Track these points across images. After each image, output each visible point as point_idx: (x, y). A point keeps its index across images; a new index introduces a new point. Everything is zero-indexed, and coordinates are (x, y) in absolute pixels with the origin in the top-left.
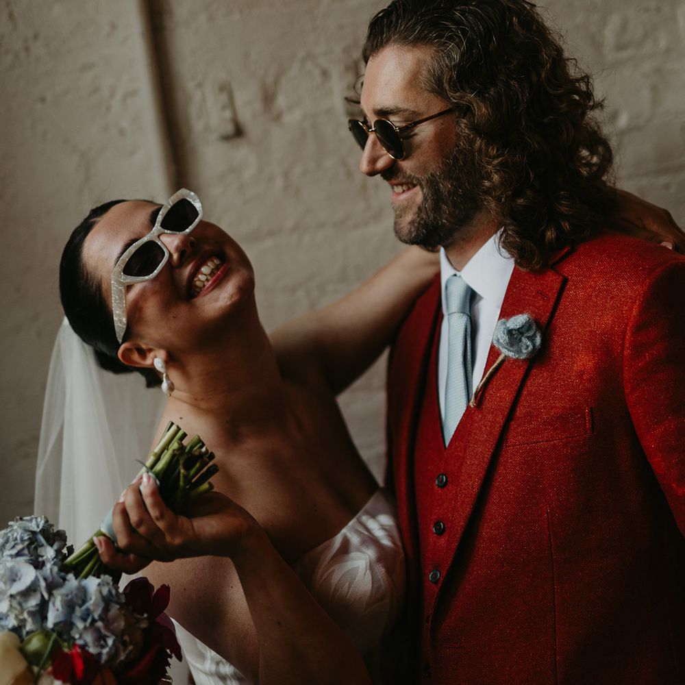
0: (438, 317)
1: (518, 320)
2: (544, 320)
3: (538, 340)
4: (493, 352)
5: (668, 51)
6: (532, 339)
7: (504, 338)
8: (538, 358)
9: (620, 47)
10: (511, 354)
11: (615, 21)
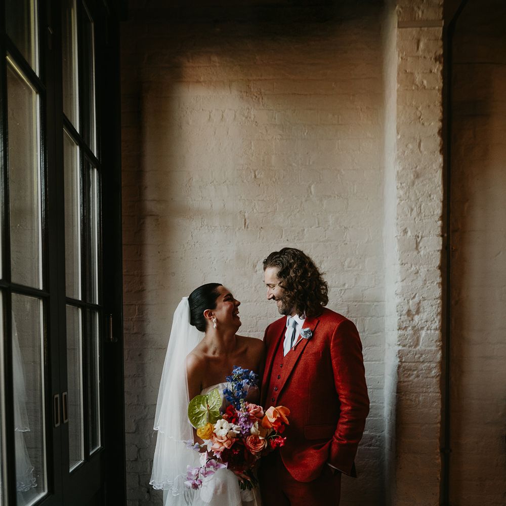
0: (285, 329)
1: (307, 329)
2: (313, 330)
3: (311, 335)
4: (300, 337)
5: (361, 270)
6: (310, 334)
7: (303, 333)
8: (311, 339)
9: (349, 267)
10: (304, 337)
11: (348, 260)
